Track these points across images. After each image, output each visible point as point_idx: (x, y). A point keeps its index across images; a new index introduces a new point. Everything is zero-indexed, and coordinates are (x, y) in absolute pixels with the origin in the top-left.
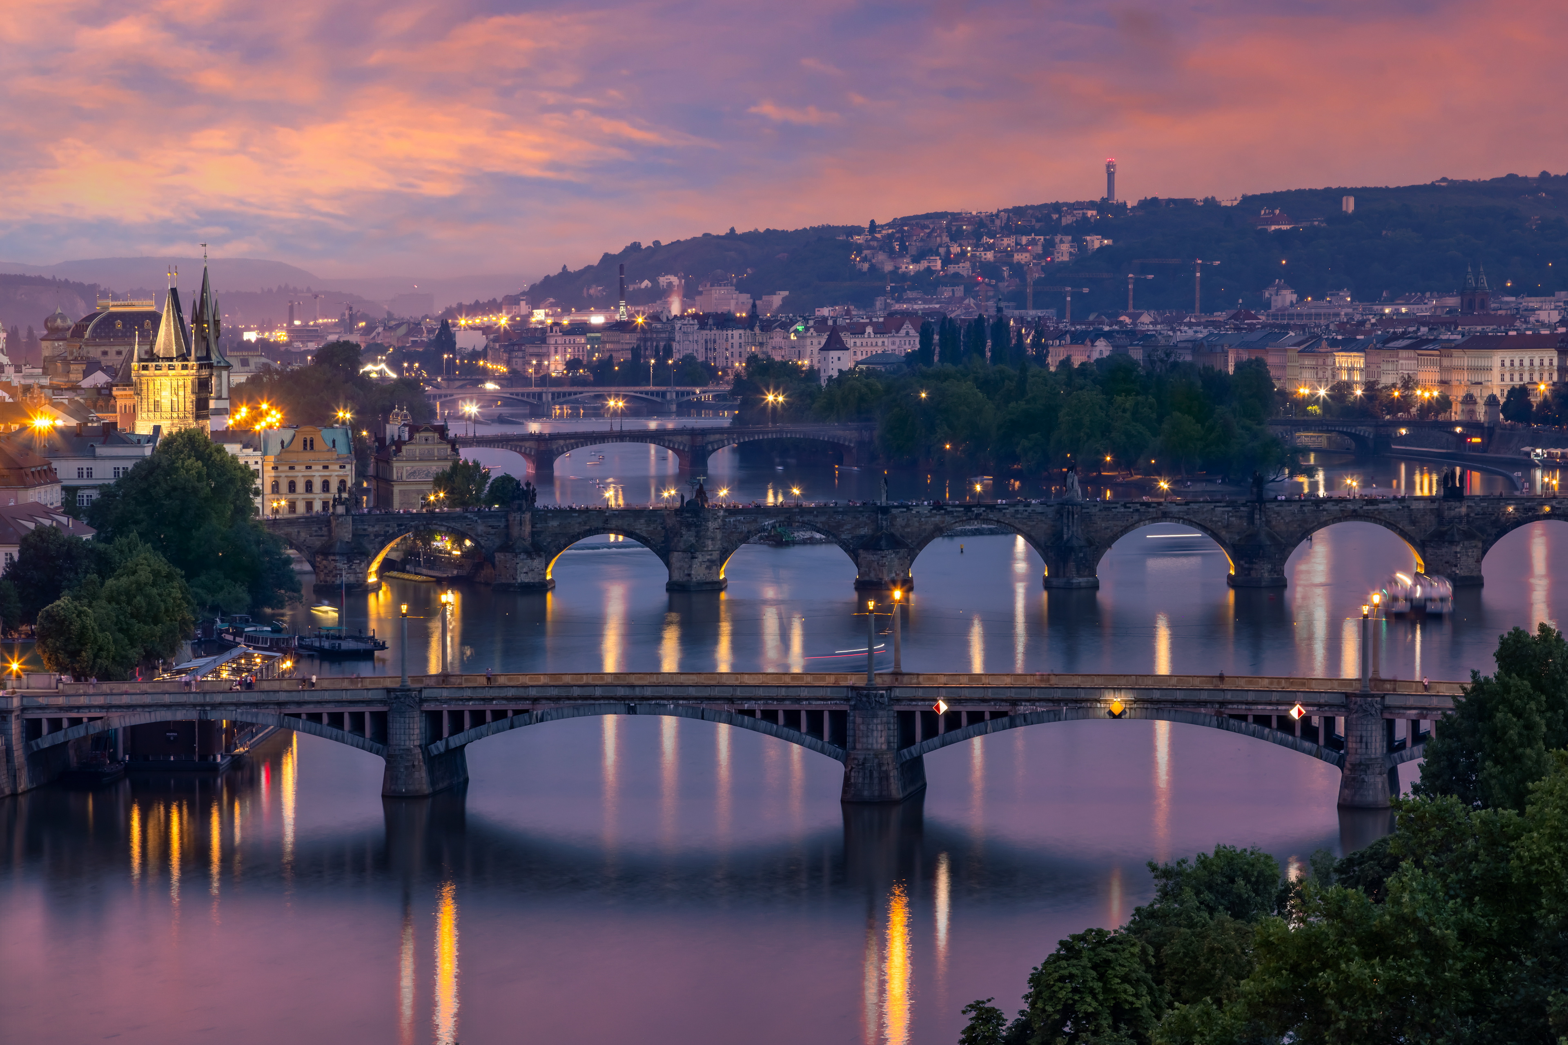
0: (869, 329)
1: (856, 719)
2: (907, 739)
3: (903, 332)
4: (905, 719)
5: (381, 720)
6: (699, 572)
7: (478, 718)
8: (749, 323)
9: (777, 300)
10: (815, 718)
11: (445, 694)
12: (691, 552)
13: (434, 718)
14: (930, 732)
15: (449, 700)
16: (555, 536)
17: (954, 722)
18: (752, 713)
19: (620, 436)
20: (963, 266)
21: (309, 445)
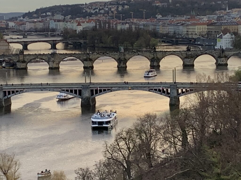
0: (85, 22)
1: (83, 91)
2: (92, 94)
3: (91, 23)
4: (92, 91)
7: (13, 92)
8: (64, 20)
9: (69, 17)
10: (76, 91)
12: (53, 62)
13: (5, 92)
14: (96, 93)
15: (7, 89)
16: (28, 59)
17: (101, 91)
18: (64, 90)
19: (40, 41)
20: (102, 11)
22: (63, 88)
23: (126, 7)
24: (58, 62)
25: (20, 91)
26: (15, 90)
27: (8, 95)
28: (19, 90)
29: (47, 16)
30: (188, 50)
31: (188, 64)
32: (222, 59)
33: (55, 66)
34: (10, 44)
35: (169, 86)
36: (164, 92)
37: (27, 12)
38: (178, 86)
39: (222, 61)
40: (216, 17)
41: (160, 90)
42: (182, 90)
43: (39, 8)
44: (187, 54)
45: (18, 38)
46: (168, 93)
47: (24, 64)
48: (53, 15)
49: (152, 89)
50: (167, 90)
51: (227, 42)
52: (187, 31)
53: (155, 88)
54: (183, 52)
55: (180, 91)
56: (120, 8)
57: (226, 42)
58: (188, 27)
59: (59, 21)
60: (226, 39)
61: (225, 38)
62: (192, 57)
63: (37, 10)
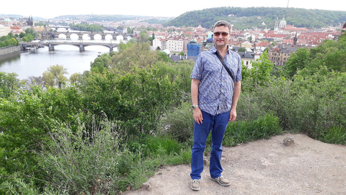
0: (78, 22)
1: (80, 45)
2: (83, 46)
3: (80, 22)
4: (83, 45)
5: (48, 45)
6: (68, 36)
7: (55, 45)
8: (70, 21)
9: (72, 19)
10: (77, 45)
12: (68, 35)
13: (52, 45)
14: (85, 46)
17: (86, 45)
18: (73, 45)
19: (62, 27)
20: (83, 18)
21: (40, 27)
23: (92, 17)
29: (63, 19)
30: (115, 33)
31: (114, 38)
32: (125, 36)
34: (51, 28)
35: (109, 44)
36: (108, 46)
40: (122, 22)
41: (106, 46)
43: (60, 16)
45: (53, 26)
46: (109, 47)
47: (57, 35)
48: (66, 18)
51: (127, 31)
52: (113, 27)
55: (113, 46)
56: (90, 17)
58: (113, 25)
59: (68, 21)
62: (116, 35)
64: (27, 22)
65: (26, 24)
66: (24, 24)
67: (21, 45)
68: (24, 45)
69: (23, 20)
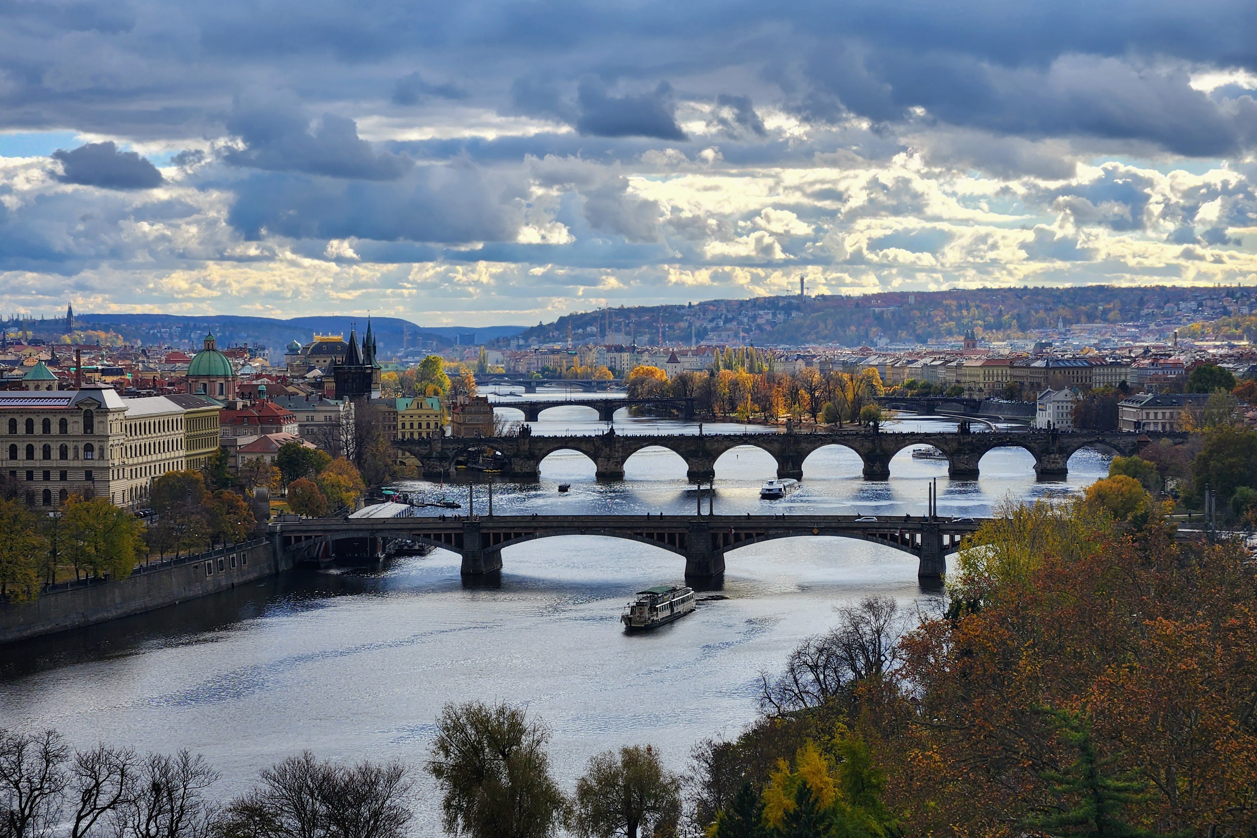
0: (690, 353)
1: (692, 537)
2: (717, 546)
3: (706, 355)
4: (715, 535)
5: (462, 537)
7: (507, 535)
8: (632, 348)
10: (672, 536)
11: (491, 525)
12: (608, 458)
13: (486, 537)
14: (727, 542)
15: (493, 528)
16: (540, 450)
17: (738, 537)
18: (641, 534)
19: (571, 402)
21: (420, 406)
22: (639, 528)
23: (794, 312)
24: (620, 460)
25: (526, 534)
26: (512, 531)
27: (494, 544)
28: (523, 531)
29: (585, 336)
30: (964, 429)
31: (963, 466)
32: (1052, 456)
33: (612, 467)
34: (495, 409)
35: (920, 526)
36: (905, 541)
37: (536, 324)
38: (941, 527)
39: (1053, 462)
41: (894, 537)
42: (952, 538)
43: (566, 314)
44: (959, 443)
45: (512, 394)
46: (916, 546)
47: (532, 462)
48: (603, 333)
49: (875, 535)
50: (913, 537)
51: (1065, 410)
52: (958, 381)
53: (882, 531)
54: (951, 437)
55: (946, 540)
57: (1060, 410)
58: (959, 371)
59: (619, 349)
60: (1060, 404)
61: (1058, 402)
62: (972, 451)
63: (562, 319)
64: (335, 371)
65: (330, 384)
66: (317, 384)
67: (277, 539)
68: (298, 539)
69: (313, 362)
